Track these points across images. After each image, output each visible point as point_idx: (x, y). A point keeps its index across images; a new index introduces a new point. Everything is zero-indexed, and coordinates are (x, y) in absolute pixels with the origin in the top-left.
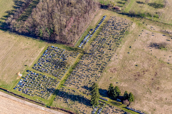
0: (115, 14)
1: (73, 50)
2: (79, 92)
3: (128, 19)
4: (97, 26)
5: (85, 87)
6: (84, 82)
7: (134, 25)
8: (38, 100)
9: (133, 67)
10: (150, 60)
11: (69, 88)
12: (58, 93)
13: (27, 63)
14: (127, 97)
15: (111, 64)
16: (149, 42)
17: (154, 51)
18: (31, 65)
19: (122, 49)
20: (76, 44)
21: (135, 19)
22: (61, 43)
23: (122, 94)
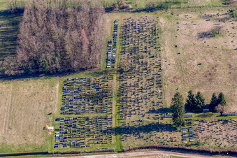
0: (128, 15)
1: (101, 73)
2: (149, 119)
3: (150, 16)
4: (115, 36)
5: (153, 111)
6: (145, 106)
7: (162, 20)
8: (99, 147)
9: (197, 68)
10: (211, 53)
11: (131, 120)
12: (118, 131)
13: (49, 110)
15: (165, 73)
16: (195, 34)
17: (209, 41)
19: (167, 52)
20: (101, 65)
21: (159, 12)
22: (82, 70)
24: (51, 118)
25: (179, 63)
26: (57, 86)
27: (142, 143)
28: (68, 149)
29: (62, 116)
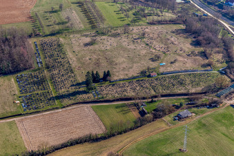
0: (41, 39)
1: (36, 70)
2: (72, 90)
3: (54, 38)
4: (37, 50)
5: (73, 85)
6: (68, 84)
7: (61, 39)
8: (50, 107)
9: (89, 61)
10: (94, 53)
11: (63, 91)
12: (58, 98)
13: (13, 93)
14: (107, 75)
15: (73, 66)
16: (82, 44)
17: (91, 47)
18: (17, 92)
19: (70, 54)
20: (35, 66)
21: (58, 35)
22: (25, 69)
23: (101, 75)
24: (16, 97)
25: (79, 60)
26: (13, 80)
27: (73, 102)
28: (32, 111)
29: (22, 95)
